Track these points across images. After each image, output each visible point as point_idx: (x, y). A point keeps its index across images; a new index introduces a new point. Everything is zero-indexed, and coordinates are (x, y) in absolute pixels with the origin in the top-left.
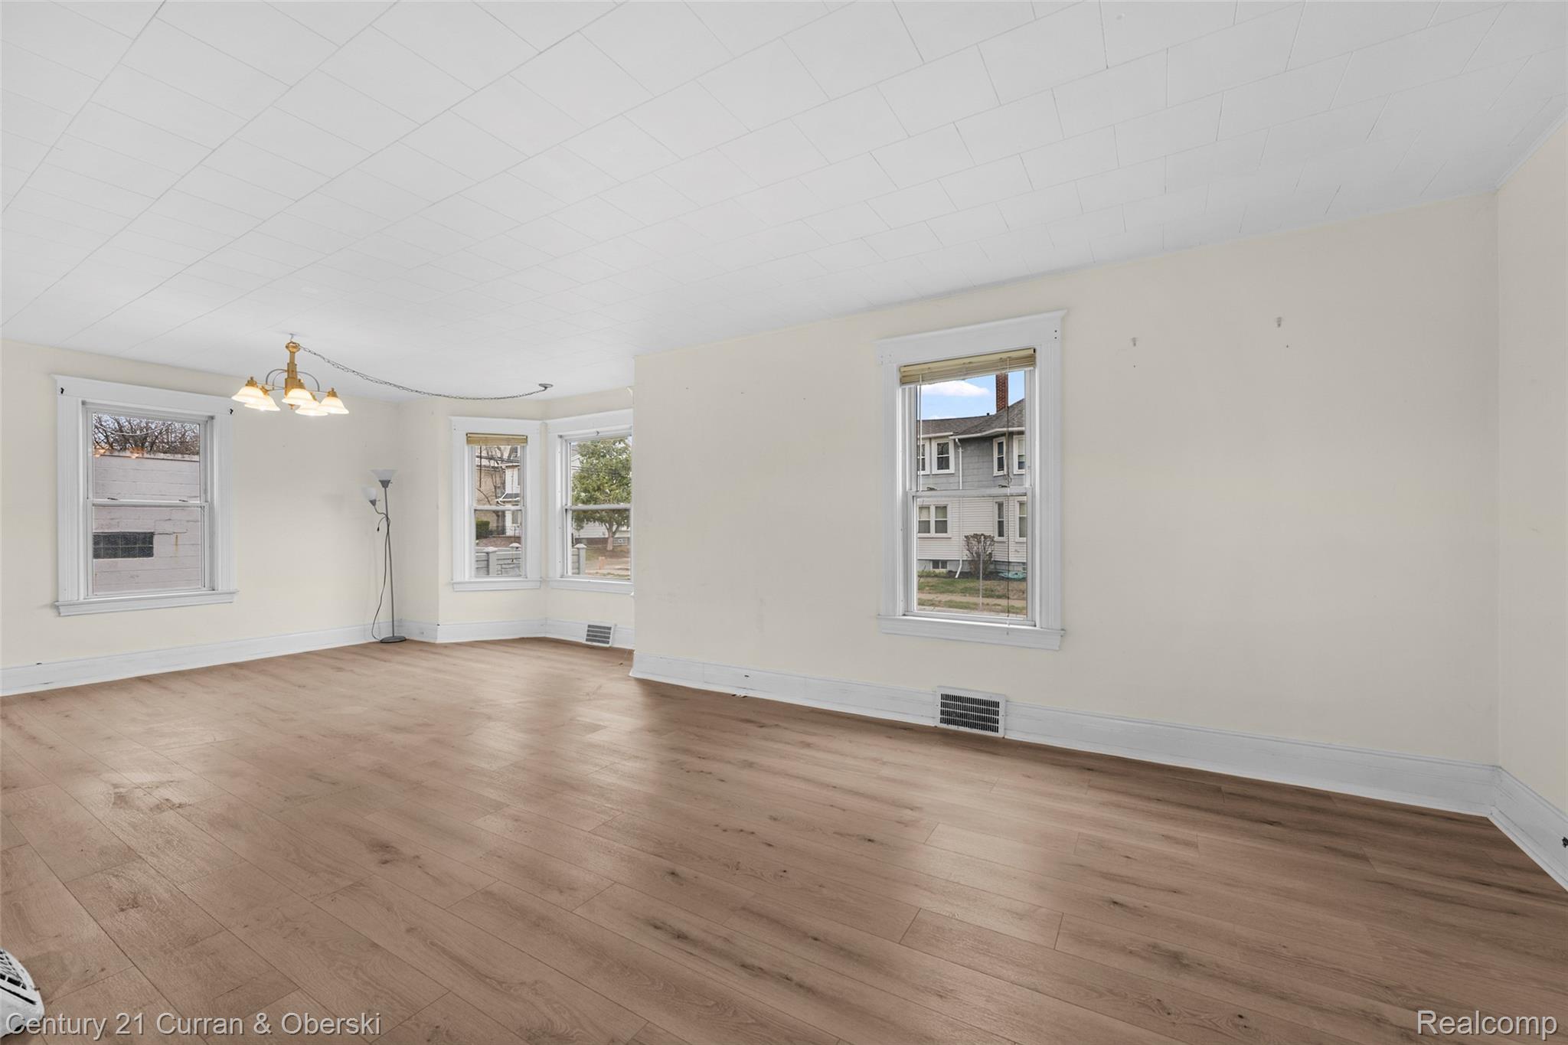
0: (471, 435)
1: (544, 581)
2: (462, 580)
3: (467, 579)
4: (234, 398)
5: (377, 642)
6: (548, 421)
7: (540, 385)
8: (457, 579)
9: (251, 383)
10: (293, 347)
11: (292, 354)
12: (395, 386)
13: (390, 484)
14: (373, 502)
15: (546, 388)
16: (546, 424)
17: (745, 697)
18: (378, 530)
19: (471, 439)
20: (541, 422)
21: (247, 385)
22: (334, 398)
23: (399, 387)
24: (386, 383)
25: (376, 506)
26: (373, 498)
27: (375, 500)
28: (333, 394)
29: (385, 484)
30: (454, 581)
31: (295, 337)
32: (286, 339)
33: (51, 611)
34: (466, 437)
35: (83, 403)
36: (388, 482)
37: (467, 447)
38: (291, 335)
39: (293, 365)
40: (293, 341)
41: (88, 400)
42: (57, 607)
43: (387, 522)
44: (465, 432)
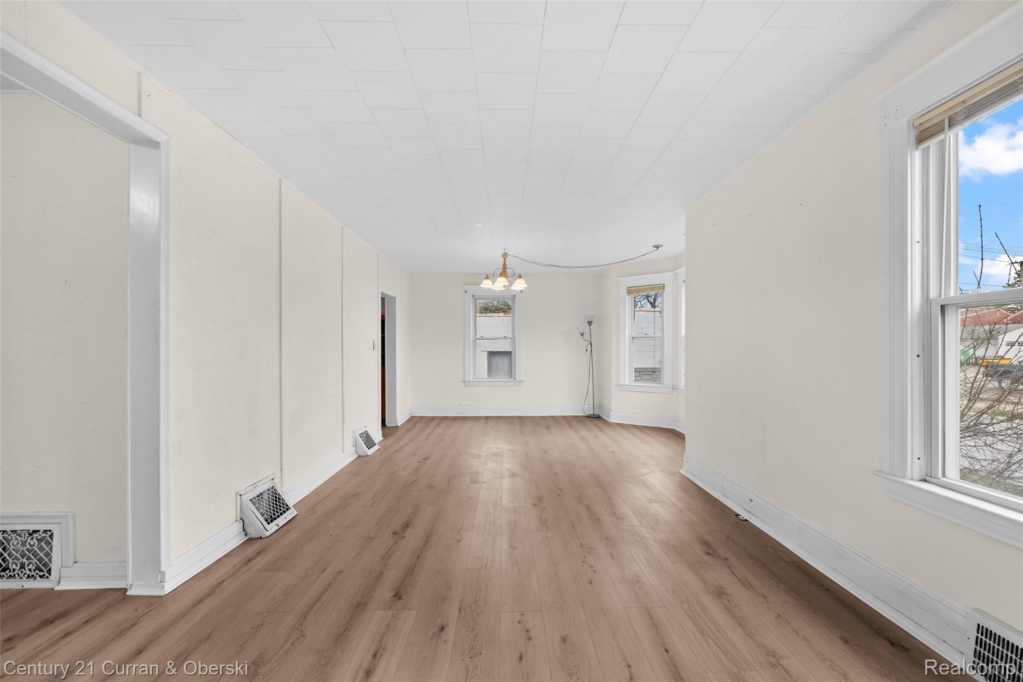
0: (630, 289)
1: (674, 388)
2: (624, 384)
3: (627, 383)
4: (481, 286)
5: (585, 416)
6: (676, 271)
7: (654, 246)
8: (621, 383)
9: (487, 278)
10: (505, 255)
11: (505, 259)
12: (555, 266)
14: (582, 334)
15: (658, 248)
16: (677, 274)
17: (746, 520)
18: (587, 350)
19: (630, 291)
20: (673, 273)
21: (485, 279)
22: (520, 279)
23: (557, 266)
25: (584, 337)
26: (582, 332)
27: (583, 333)
28: (520, 277)
29: (590, 323)
30: (619, 383)
31: (506, 250)
32: (503, 251)
33: (463, 384)
34: (626, 290)
35: (473, 296)
36: (592, 322)
37: (627, 297)
38: (505, 249)
39: (505, 265)
40: (505, 252)
41: (474, 294)
42: (464, 382)
43: (590, 346)
44: (626, 287)
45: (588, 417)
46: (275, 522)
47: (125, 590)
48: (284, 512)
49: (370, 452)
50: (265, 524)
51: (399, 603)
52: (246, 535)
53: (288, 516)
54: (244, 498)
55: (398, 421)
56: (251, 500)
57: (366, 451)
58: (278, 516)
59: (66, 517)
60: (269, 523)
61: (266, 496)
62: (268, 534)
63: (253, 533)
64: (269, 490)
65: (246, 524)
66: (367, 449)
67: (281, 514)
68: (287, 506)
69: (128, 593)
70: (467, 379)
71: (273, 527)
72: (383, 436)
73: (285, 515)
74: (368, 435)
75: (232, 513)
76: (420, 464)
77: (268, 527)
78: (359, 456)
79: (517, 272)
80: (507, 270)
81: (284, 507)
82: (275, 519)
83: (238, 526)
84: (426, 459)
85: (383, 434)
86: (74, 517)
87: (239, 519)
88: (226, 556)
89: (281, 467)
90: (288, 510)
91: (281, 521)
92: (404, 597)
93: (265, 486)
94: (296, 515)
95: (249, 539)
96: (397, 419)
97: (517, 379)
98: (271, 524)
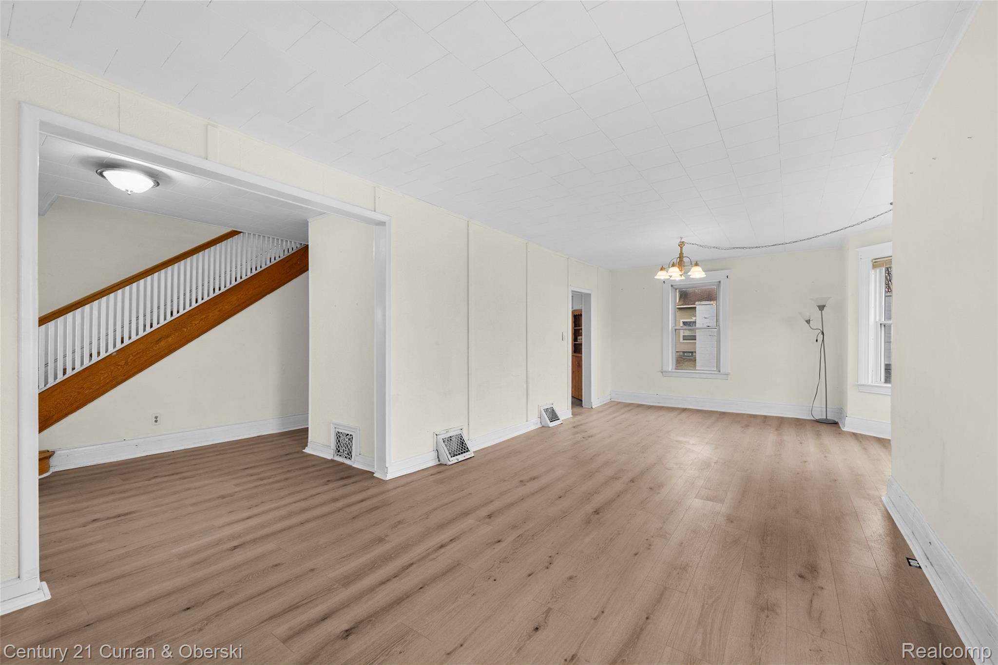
0: (875, 261)
2: (866, 383)
3: (870, 383)
5: (813, 420)
8: (863, 382)
10: (682, 245)
11: (681, 248)
13: (825, 308)
14: (808, 322)
17: (919, 567)
18: (817, 341)
19: (876, 263)
24: (734, 248)
25: (810, 324)
26: (808, 319)
28: (697, 264)
29: (821, 308)
30: (859, 383)
31: (683, 239)
32: (679, 240)
33: (661, 374)
34: (872, 263)
35: (672, 286)
36: (824, 306)
37: (873, 271)
38: (681, 238)
39: (681, 254)
40: (682, 241)
41: (673, 284)
42: (662, 372)
43: (822, 336)
44: (870, 259)
45: (818, 421)
46: (456, 457)
47: (373, 473)
48: (464, 452)
49: (552, 425)
50: (449, 456)
51: (487, 520)
52: (439, 461)
53: (467, 455)
54: (439, 437)
55: (593, 404)
56: (443, 439)
57: (547, 423)
58: (459, 454)
59: (356, 429)
60: (452, 457)
61: (454, 439)
62: (450, 463)
63: (442, 462)
64: (456, 435)
65: (439, 453)
66: (549, 421)
67: (462, 453)
68: (467, 448)
69: (374, 475)
70: (665, 369)
71: (454, 460)
72: (572, 415)
73: (464, 454)
74: (553, 410)
75: (430, 446)
76: (583, 439)
77: (451, 459)
78: (543, 426)
79: (694, 259)
80: (685, 259)
81: (465, 449)
82: (457, 455)
83: (435, 454)
84: (592, 436)
85: (572, 413)
86: (360, 430)
87: (435, 450)
88: (423, 470)
89: (469, 422)
90: (467, 451)
91: (461, 458)
92: (492, 518)
93: (453, 432)
94: (474, 456)
95: (441, 464)
96: (592, 401)
97: (721, 371)
98: (453, 458)
